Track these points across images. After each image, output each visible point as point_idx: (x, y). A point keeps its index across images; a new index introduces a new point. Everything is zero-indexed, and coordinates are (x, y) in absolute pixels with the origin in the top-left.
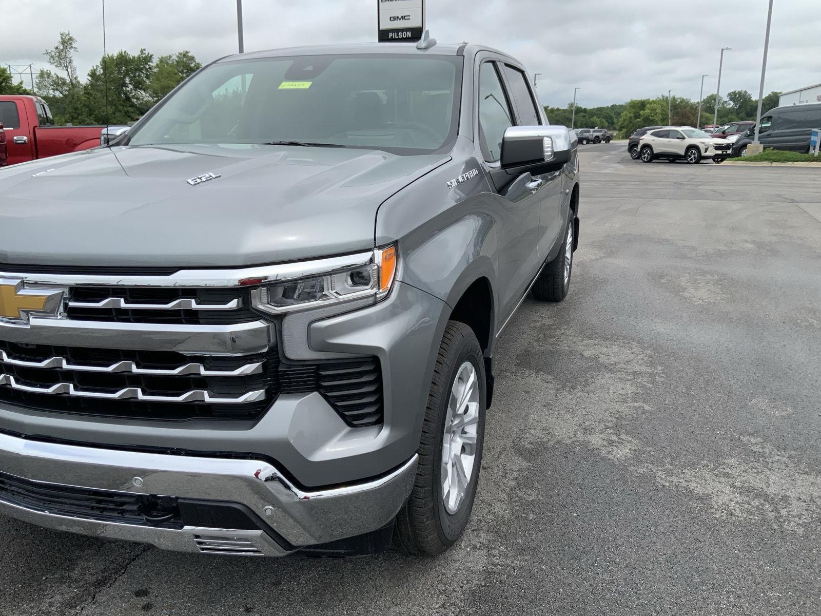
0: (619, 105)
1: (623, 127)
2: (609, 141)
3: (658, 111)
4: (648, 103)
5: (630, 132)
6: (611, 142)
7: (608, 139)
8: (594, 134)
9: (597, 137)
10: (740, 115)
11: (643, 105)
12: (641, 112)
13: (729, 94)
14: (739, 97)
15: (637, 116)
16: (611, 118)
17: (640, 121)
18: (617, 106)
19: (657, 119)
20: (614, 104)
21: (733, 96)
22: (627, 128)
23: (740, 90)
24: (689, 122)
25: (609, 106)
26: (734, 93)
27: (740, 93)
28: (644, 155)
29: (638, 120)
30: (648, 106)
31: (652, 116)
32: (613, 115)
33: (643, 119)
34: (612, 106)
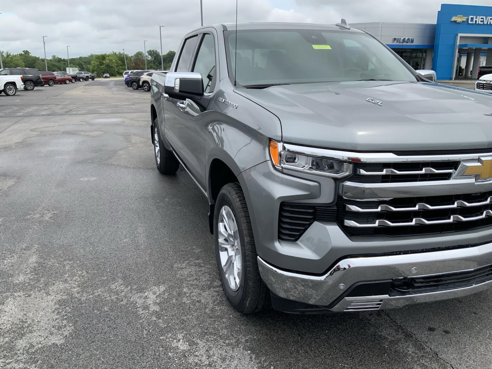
0: (84, 57)
1: (95, 71)
2: (94, 79)
3: (114, 61)
4: (106, 56)
5: (99, 73)
6: (95, 79)
7: (93, 78)
8: (85, 75)
9: (87, 76)
10: (156, 63)
11: (103, 57)
12: (104, 62)
13: (148, 52)
14: (153, 53)
15: (102, 64)
16: (81, 65)
17: (104, 67)
18: (83, 57)
19: (114, 66)
20: (81, 56)
21: (151, 53)
22: (97, 71)
23: (153, 50)
24: (140, 68)
25: (78, 58)
26: (150, 51)
27: (153, 51)
28: (145, 87)
29: (103, 66)
30: (107, 58)
31: (111, 64)
32: (83, 63)
33: (106, 66)
34: (79, 57)
